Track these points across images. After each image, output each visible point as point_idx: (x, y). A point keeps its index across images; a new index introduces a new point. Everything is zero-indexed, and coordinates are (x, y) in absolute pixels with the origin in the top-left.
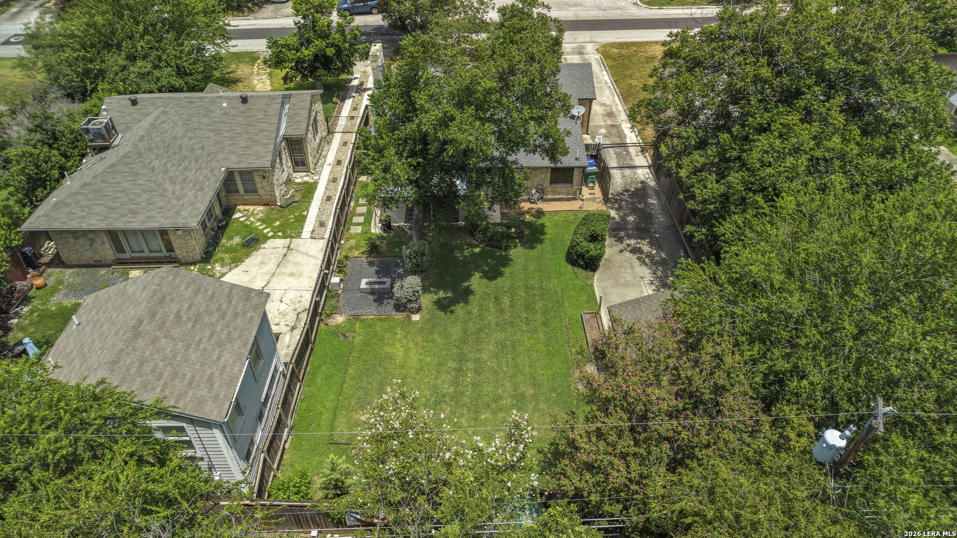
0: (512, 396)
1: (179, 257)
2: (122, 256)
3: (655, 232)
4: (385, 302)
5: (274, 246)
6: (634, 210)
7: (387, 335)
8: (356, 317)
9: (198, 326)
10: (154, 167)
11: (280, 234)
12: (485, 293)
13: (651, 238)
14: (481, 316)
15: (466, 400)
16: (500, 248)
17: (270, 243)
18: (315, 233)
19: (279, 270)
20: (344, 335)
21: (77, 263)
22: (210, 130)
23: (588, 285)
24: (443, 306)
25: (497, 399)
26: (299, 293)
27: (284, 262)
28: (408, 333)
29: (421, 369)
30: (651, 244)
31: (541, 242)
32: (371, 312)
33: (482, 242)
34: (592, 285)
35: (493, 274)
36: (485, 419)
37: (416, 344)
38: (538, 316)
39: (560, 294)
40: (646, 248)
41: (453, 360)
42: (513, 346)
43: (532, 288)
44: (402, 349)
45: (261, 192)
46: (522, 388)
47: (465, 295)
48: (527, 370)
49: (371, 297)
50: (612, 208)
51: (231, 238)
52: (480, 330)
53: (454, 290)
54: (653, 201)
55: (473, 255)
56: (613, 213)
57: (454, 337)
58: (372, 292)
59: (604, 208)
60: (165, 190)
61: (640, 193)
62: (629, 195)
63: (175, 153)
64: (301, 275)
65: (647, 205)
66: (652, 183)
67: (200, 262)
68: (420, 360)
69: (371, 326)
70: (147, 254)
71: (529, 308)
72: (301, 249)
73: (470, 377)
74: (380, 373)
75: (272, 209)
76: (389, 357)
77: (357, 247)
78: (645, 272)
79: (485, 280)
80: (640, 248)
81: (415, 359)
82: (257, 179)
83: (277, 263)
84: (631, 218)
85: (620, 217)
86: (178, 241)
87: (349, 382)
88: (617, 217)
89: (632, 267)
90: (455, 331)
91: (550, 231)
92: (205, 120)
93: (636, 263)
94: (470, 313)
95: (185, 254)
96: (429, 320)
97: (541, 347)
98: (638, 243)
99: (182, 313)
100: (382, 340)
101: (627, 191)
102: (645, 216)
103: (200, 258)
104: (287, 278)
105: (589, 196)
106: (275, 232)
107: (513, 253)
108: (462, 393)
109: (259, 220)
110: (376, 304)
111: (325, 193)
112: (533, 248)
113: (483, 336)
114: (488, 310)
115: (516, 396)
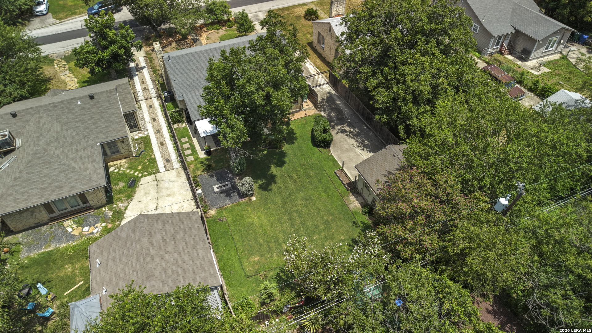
0: (323, 223)
1: (92, 205)
2: (53, 215)
3: (347, 119)
4: (232, 195)
5: (146, 182)
6: (332, 110)
7: (244, 213)
8: (221, 208)
9: (177, 242)
10: (58, 155)
11: (146, 173)
12: (282, 175)
13: (347, 122)
14: (286, 188)
15: (302, 233)
16: (277, 148)
17: (144, 181)
18: (167, 167)
19: (159, 195)
20: (220, 220)
21: (22, 229)
22: (77, 122)
23: (330, 156)
24: (264, 188)
25: (317, 227)
26: (180, 205)
27: (159, 189)
28: (254, 208)
29: (272, 224)
30: (349, 126)
31: (296, 139)
32: (228, 204)
33: (266, 147)
34: (332, 155)
35: (281, 163)
36: (316, 238)
37: (262, 212)
38: (315, 179)
39: (319, 164)
40: (347, 129)
41: (285, 215)
42: (310, 198)
43: (305, 165)
44: (256, 218)
45: (122, 151)
46: (326, 218)
47: (272, 179)
48: (323, 208)
49: (223, 195)
50: (321, 111)
51: (117, 184)
52: (290, 195)
53: (265, 177)
54: (338, 102)
55: (265, 155)
56: (323, 114)
57: (279, 203)
58: (222, 192)
59: (317, 112)
60: (74, 168)
61: (330, 99)
62: (326, 102)
63: (64, 142)
64: (174, 194)
65: (337, 105)
66: (334, 92)
67: (107, 204)
68: (268, 220)
69: (232, 211)
70: (70, 209)
71: (308, 176)
72: (164, 179)
73: (298, 221)
74: (251, 234)
75: (131, 160)
76: (251, 224)
77: (197, 169)
78: (352, 141)
79: (278, 168)
80: (344, 129)
81: (266, 221)
82: (119, 144)
83: (155, 191)
84: (333, 114)
85: (327, 115)
86: (91, 196)
87: (239, 244)
88: (325, 115)
89: (346, 141)
90: (278, 199)
91: (297, 132)
92: (70, 116)
93: (347, 138)
94: (280, 188)
95: (96, 202)
96: (261, 198)
97: (324, 194)
98: (342, 127)
99: (165, 237)
100: (242, 216)
101: (324, 99)
102: (339, 111)
103: (106, 202)
104: (167, 198)
105: (307, 107)
106: (142, 173)
107: (284, 148)
108: (298, 230)
109: (127, 168)
110: (228, 198)
111: (157, 141)
112: (293, 143)
113: (293, 197)
114: (288, 183)
115: (325, 222)
